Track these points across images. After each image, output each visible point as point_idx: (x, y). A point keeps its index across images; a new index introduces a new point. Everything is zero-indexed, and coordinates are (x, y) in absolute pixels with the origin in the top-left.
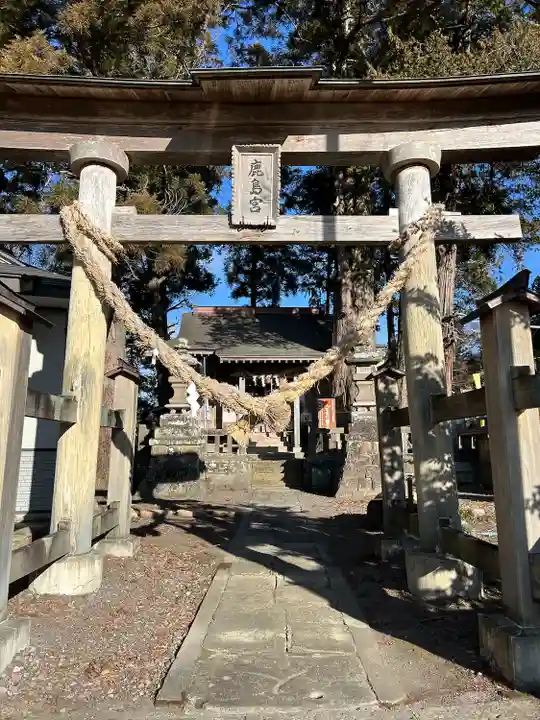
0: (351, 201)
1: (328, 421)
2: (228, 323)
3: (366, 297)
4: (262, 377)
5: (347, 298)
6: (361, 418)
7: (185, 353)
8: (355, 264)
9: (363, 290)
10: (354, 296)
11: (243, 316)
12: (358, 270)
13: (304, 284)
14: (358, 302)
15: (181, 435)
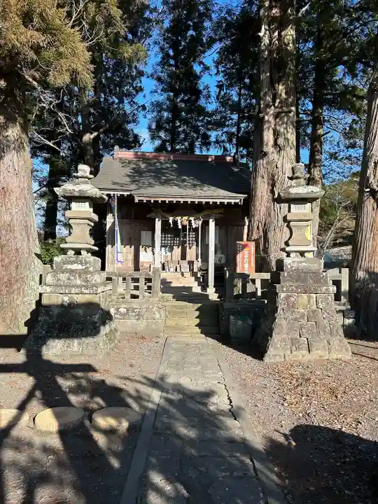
0: (276, 34)
1: (246, 266)
2: (146, 167)
3: (289, 136)
4: (179, 219)
5: (268, 136)
6: (295, 265)
7: (87, 183)
8: (278, 101)
9: (286, 128)
10: (276, 134)
11: (162, 161)
12: (281, 107)
13: (217, 142)
14: (281, 141)
15: (78, 282)
